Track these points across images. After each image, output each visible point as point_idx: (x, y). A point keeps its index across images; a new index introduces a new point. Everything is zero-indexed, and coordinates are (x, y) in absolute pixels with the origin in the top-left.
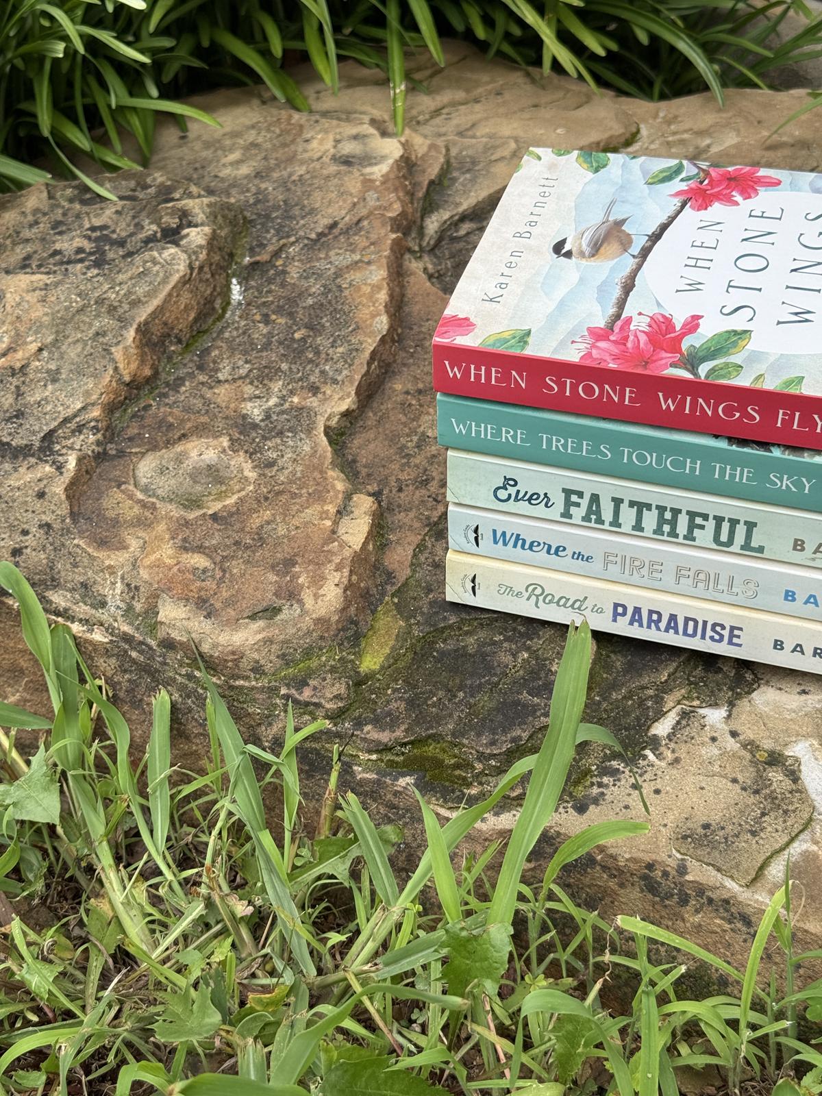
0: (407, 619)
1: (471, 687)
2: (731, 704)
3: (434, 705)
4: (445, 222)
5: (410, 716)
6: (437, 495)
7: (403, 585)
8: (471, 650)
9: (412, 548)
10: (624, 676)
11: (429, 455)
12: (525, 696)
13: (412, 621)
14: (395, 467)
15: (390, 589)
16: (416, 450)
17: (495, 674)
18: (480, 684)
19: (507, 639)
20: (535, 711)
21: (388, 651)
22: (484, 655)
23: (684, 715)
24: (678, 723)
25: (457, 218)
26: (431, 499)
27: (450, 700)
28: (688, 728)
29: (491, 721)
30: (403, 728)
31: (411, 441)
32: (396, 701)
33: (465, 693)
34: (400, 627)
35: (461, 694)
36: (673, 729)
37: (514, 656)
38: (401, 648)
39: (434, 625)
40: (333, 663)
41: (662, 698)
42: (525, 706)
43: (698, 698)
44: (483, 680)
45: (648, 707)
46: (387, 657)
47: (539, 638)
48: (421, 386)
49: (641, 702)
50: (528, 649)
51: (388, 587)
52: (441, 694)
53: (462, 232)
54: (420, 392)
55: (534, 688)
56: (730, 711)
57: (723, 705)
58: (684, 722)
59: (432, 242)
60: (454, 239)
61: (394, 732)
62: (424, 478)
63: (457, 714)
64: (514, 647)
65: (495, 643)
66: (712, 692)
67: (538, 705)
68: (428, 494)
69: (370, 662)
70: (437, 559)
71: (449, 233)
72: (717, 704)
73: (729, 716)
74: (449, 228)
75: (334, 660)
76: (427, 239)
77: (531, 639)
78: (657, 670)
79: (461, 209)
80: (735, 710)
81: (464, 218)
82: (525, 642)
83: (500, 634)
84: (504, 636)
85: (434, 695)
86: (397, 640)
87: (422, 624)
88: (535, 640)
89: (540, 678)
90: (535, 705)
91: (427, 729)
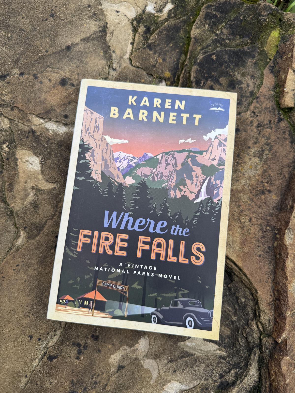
0: (263, 50)
1: (238, 20)
2: (144, 11)
3: (251, 15)
4: (245, 376)
5: (259, 10)
6: (254, 117)
7: (266, 66)
8: (238, 37)
9: (263, 85)
10: (180, 26)
11: (258, 144)
12: (219, 15)
13: (261, 49)
14: (273, 138)
15: (271, 64)
16: (264, 148)
17: (229, 24)
18: (235, 21)
19: (224, 40)
20: (215, 8)
21: (269, 38)
22: (233, 34)
23: (161, 11)
24: (164, 8)
25: (238, 383)
26: (256, 114)
27: (245, 16)
28: (161, 5)
29: (230, 7)
30: (262, 5)
31: (266, 154)
32: (265, 15)
33: (240, 18)
34: (266, 47)
35: (241, 18)
36: (166, 6)
37: (222, 32)
38: (264, 38)
39: (253, 46)
40: (290, 29)
41: (168, 16)
42: (219, 11)
43: (155, 16)
44: (234, 22)
45: (173, 13)
46: (269, 35)
47: (212, 39)
48: (263, 197)
49: (175, 16)
50: (217, 35)
51: (272, 65)
52: (249, 19)
53: (233, 372)
54: (263, 193)
55: (215, 18)
56: (145, 8)
57: (147, 12)
58: (162, 7)
59: (252, 356)
60: (236, 366)
61: (265, 4)
62: (260, 128)
63: (243, 10)
64: (222, 36)
65: (229, 39)
66: (149, 18)
67: (214, 11)
68: (257, 118)
69: (275, 34)
70: (252, 81)
71: (241, 370)
72: (149, 13)
73: (146, 6)
74: (242, 373)
75: (290, 31)
76: (256, 358)
77: (215, 39)
78: (168, 26)
79: (236, 388)
80: (143, 8)
81: (233, 384)
82: (217, 38)
83: (227, 43)
84: (225, 42)
85: (251, 19)
86: (267, 42)
87: (257, 47)
88: (214, 38)
89: (213, 22)
90: (215, 11)
91: (253, 5)
